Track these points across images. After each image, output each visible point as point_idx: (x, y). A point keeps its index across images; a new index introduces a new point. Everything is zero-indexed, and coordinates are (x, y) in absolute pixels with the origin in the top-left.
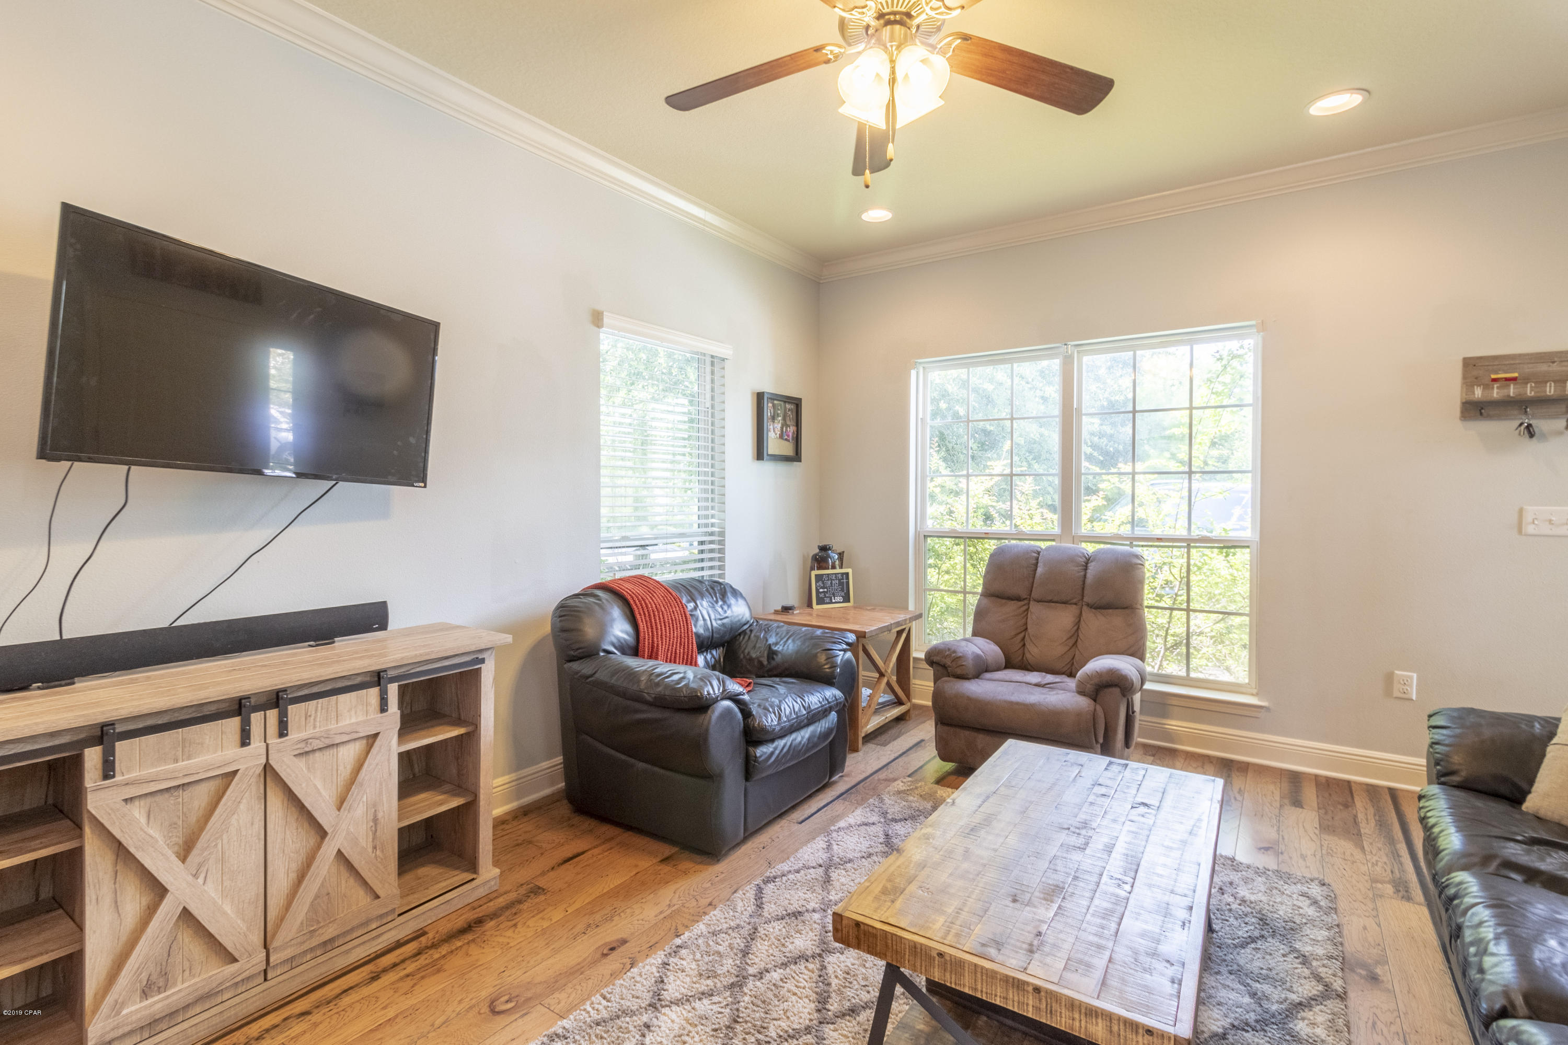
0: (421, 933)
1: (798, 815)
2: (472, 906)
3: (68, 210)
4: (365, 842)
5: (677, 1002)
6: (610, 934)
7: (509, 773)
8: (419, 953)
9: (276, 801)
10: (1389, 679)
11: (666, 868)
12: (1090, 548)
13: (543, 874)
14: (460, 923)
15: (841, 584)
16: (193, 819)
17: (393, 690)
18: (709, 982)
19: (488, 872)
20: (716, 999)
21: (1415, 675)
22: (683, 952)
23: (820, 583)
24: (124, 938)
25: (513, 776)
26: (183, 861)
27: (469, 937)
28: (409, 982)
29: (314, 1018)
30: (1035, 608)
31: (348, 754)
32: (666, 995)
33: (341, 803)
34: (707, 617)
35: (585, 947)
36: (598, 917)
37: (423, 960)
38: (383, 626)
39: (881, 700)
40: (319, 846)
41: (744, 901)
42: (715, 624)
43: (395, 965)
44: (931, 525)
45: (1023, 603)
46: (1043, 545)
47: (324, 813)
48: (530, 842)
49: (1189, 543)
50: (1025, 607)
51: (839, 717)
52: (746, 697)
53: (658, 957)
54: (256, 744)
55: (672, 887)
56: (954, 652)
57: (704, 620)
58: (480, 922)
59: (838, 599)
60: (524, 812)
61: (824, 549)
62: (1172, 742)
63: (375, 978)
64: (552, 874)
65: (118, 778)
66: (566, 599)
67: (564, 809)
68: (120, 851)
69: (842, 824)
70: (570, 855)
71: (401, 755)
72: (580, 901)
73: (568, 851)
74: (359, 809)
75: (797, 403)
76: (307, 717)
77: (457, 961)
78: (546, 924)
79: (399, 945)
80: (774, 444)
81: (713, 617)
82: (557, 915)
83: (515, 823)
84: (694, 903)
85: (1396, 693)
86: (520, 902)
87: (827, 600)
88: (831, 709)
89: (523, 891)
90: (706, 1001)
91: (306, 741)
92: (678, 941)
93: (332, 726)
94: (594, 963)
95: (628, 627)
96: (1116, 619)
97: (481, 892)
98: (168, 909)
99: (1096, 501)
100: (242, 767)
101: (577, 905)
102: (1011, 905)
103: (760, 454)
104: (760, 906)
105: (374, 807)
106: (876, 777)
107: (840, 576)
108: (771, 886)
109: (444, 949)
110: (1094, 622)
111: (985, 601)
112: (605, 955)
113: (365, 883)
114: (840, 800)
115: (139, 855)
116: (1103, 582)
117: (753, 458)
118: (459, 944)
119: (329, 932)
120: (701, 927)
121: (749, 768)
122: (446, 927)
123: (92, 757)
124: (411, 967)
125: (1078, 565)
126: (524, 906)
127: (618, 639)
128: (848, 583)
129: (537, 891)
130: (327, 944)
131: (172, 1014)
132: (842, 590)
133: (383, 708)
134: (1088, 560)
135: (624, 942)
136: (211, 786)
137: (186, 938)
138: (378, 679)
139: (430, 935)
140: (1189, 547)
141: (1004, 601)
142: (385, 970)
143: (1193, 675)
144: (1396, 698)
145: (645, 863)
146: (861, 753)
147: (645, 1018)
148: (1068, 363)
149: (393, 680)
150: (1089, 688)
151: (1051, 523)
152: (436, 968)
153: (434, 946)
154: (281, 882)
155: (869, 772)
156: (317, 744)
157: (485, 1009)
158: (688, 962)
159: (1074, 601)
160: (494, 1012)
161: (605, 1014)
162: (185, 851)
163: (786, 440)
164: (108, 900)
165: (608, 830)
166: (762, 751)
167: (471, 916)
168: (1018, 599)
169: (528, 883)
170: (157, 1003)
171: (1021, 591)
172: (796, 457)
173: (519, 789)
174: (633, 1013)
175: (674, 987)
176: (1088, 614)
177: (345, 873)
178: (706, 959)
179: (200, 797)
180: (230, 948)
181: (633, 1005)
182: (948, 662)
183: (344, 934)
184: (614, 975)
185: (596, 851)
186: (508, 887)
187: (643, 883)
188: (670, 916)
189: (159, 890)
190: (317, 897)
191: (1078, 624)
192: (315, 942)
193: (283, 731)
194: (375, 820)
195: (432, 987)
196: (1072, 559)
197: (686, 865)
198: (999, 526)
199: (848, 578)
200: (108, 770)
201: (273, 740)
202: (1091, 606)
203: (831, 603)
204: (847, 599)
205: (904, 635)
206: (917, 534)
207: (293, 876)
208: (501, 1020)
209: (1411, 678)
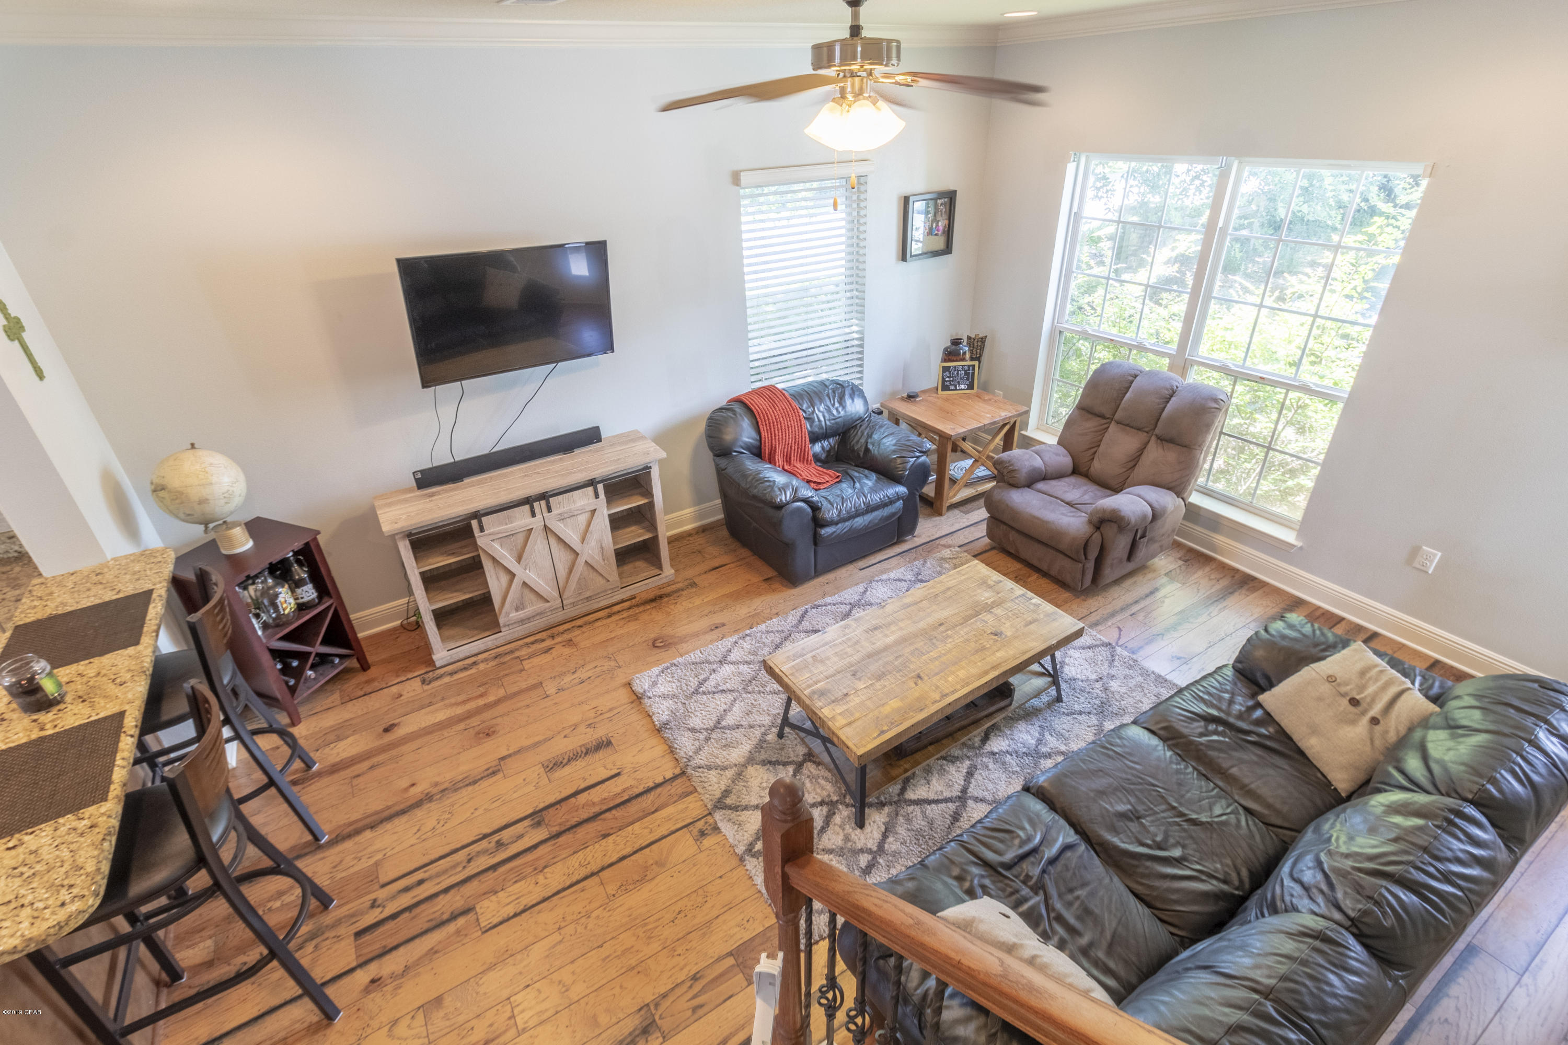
0: (633, 597)
1: (862, 564)
2: (660, 588)
3: (400, 262)
4: (598, 557)
5: (733, 663)
6: (718, 619)
7: (695, 505)
8: (630, 608)
9: (553, 541)
10: (1415, 551)
11: (765, 585)
13: (700, 575)
14: (651, 596)
15: (967, 374)
16: (519, 547)
17: (600, 487)
18: (752, 657)
19: (668, 571)
20: (751, 666)
21: (1439, 554)
22: (748, 638)
23: (947, 374)
24: (504, 590)
25: (697, 508)
26: (519, 563)
27: (654, 604)
28: (622, 623)
29: (584, 629)
30: (1113, 427)
31: (583, 519)
32: (729, 658)
33: (583, 540)
34: (822, 419)
35: (705, 623)
36: (717, 607)
37: (631, 612)
38: (600, 440)
39: (980, 474)
40: (576, 559)
41: (792, 619)
42: (828, 423)
43: (619, 612)
45: (1105, 421)
47: (576, 545)
48: (700, 552)
50: (1106, 426)
51: (904, 504)
52: (816, 499)
53: (735, 638)
54: (539, 516)
55: (762, 598)
56: (1012, 465)
57: (819, 421)
58: (661, 597)
59: (962, 387)
60: (703, 530)
61: (956, 341)
62: (1216, 553)
63: (609, 616)
64: (704, 576)
65: (486, 532)
66: (715, 412)
67: (724, 532)
68: (494, 559)
69: (884, 577)
70: (717, 565)
71: (610, 516)
72: (712, 596)
73: (716, 563)
74: (592, 542)
75: (951, 197)
76: (559, 503)
77: (645, 617)
78: (691, 606)
79: (623, 601)
80: (921, 242)
81: (827, 418)
82: (698, 601)
83: (696, 537)
84: (768, 611)
85: (1416, 565)
86: (682, 590)
87: (952, 387)
88: (898, 499)
89: (686, 583)
90: (746, 666)
91: (560, 514)
92: (748, 632)
93: (572, 507)
94: (705, 633)
95: (754, 434)
97: (665, 581)
98: (517, 582)
100: (534, 527)
101: (708, 599)
102: (850, 677)
103: (902, 256)
104: (800, 622)
105: (600, 542)
106: (937, 542)
107: (966, 368)
108: (814, 610)
109: (641, 609)
110: (1154, 452)
111: (1076, 414)
112: (712, 630)
113: (601, 575)
114: (899, 557)
115: (501, 561)
116: (1177, 418)
117: (898, 259)
118: (648, 607)
119: (588, 594)
120: (763, 627)
121: (816, 540)
122: (645, 596)
123: (474, 523)
124: (625, 614)
125: (1165, 394)
126: (684, 593)
127: (746, 443)
128: (973, 374)
129: (693, 585)
130: (588, 599)
131: (529, 619)
132: (968, 379)
133: (597, 496)
134: (1173, 391)
135: (724, 625)
136: (524, 534)
137: (527, 592)
138: (592, 483)
139: (637, 599)
141: (1090, 416)
142: (614, 614)
144: (1415, 568)
145: (755, 579)
146: (943, 518)
147: (715, 667)
149: (599, 482)
150: (1095, 519)
152: (635, 618)
153: (637, 606)
154: (562, 573)
155: (937, 536)
156: (566, 515)
157: (651, 644)
158: (747, 645)
159: (1147, 429)
160: (654, 646)
161: (698, 660)
162: (519, 559)
163: (936, 235)
164: (494, 577)
165: (744, 552)
166: (826, 532)
167: (659, 593)
168: (1102, 416)
169: (690, 579)
170: (521, 614)
171: (1107, 411)
172: (946, 251)
173: (700, 516)
174: (710, 663)
175: (735, 655)
176: (1152, 444)
177: (591, 571)
178: (757, 645)
179: (520, 538)
180: (545, 596)
181: (711, 659)
183: (595, 595)
184: (712, 642)
185: (732, 565)
186: (679, 580)
187: (748, 593)
188: (753, 616)
189: (512, 575)
190: (579, 579)
191: (1141, 451)
192: (582, 597)
193: (549, 509)
194: (602, 548)
195: (632, 626)
197: (776, 585)
199: (974, 369)
200: (482, 529)
201: (546, 514)
202: (1160, 439)
203: (956, 389)
204: (971, 387)
205: (1008, 426)
206: (1052, 329)
207: (567, 570)
208: (656, 651)
209: (1435, 555)
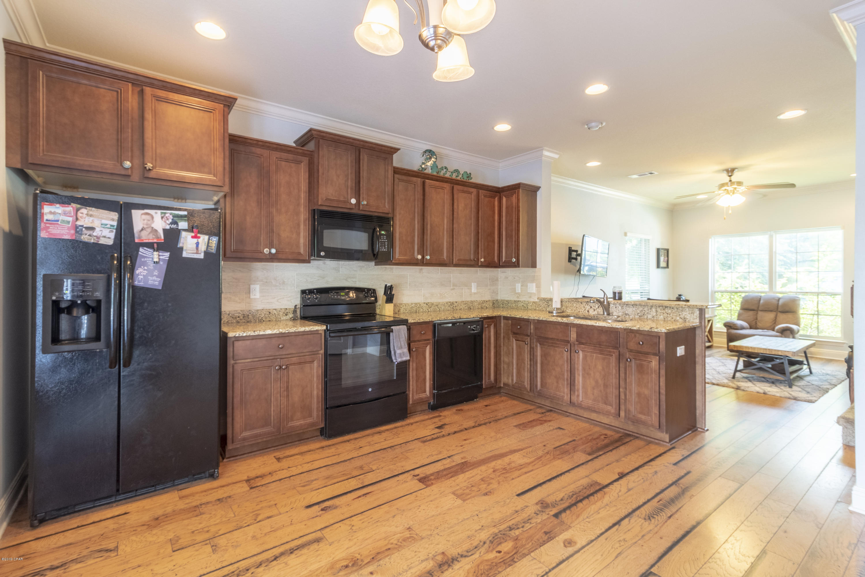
12: (780, 296)
30: (760, 313)
44: (717, 289)
45: (755, 311)
46: (763, 295)
49: (818, 294)
50: (757, 313)
56: (733, 323)
61: (680, 295)
75: (667, 251)
80: (663, 264)
96: (790, 316)
99: (784, 280)
103: (658, 266)
110: (782, 316)
111: (741, 311)
116: (785, 305)
117: (656, 268)
125: (776, 300)
134: (779, 299)
140: (818, 295)
141: (748, 311)
143: (820, 335)
148: (771, 237)
151: (766, 288)
159: (775, 310)
163: (665, 262)
168: (753, 310)
171: (755, 308)
172: (667, 267)
176: (779, 314)
182: (732, 325)
191: (776, 316)
196: (774, 299)
198: (746, 289)
202: (781, 312)
205: (711, 322)
206: (712, 292)
